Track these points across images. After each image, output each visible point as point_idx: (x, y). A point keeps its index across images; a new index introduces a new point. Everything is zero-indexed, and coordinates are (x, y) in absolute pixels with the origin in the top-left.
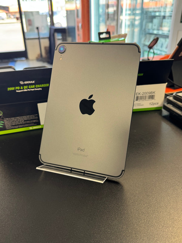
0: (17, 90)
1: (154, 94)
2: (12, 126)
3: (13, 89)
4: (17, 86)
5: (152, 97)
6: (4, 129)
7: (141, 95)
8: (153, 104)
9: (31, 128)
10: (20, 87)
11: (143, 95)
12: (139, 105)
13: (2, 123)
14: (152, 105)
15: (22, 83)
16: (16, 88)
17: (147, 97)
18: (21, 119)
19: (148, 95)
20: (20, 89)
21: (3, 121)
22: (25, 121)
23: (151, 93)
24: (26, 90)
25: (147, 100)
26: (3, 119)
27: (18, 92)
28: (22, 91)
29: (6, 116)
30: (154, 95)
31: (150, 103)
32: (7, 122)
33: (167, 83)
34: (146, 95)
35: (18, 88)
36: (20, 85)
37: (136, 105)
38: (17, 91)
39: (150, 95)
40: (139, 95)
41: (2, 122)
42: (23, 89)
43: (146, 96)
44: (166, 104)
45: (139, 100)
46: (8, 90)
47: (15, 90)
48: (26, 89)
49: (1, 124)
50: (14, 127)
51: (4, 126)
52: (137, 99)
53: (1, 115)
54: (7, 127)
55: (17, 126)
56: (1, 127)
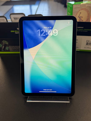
3: (13, 31)
12: (89, 48)
15: (18, 29)
16: (15, 31)
20: (17, 32)
26: (8, 46)
27: (16, 34)
29: (10, 45)
32: (10, 48)
35: (16, 31)
37: (86, 48)
46: (11, 32)
47: (15, 32)
50: (14, 50)
51: (9, 49)
52: (87, 44)
53: (7, 44)
54: (10, 50)
55: (15, 51)
56: (7, 50)
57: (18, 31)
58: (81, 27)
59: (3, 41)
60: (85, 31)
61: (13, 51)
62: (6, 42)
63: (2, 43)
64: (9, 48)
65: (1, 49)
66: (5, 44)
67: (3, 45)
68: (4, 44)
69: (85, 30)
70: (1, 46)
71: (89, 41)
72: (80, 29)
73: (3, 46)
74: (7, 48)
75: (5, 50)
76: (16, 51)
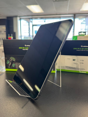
3: (21, 48)
15: (26, 45)
16: (23, 48)
20: (24, 49)
28: (25, 50)
32: (17, 65)
35: (24, 48)
38: (23, 49)
41: (14, 64)
46: (19, 48)
48: (27, 49)
53: (14, 60)
54: (16, 67)
56: (14, 67)
57: (25, 48)
58: (86, 46)
59: (11, 57)
62: (13, 58)
64: (15, 65)
65: (8, 66)
67: (10, 62)
68: (11, 61)
70: (9, 62)
72: (85, 49)
75: (11, 67)
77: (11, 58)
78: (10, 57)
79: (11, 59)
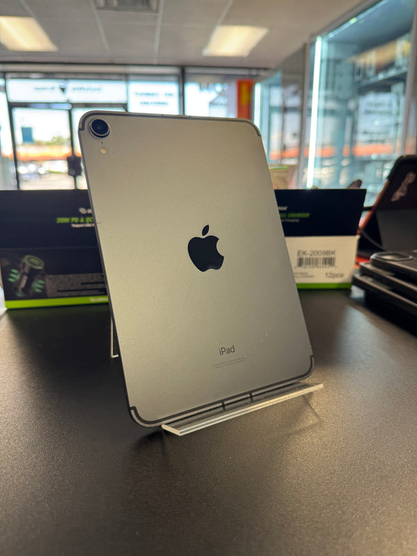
0: (74, 223)
1: (333, 256)
2: (59, 291)
3: (65, 220)
4: (75, 216)
5: (330, 262)
6: (43, 295)
7: (308, 256)
8: (334, 276)
9: (93, 300)
10: (80, 219)
11: (311, 255)
12: (305, 275)
13: (41, 284)
14: (330, 277)
15: (83, 211)
17: (321, 261)
18: (77, 279)
19: (322, 257)
20: (79, 223)
21: (43, 280)
22: (83, 284)
23: (327, 253)
24: (89, 225)
25: (319, 265)
26: (43, 275)
27: (75, 228)
28: (82, 225)
29: (50, 270)
30: (334, 258)
31: (327, 274)
32: (50, 282)
33: (358, 237)
34: (317, 256)
35: (75, 219)
36: (80, 215)
37: (299, 275)
38: (74, 226)
39: (326, 256)
40: (304, 257)
41: (41, 282)
42: (85, 223)
43: (317, 259)
44: (358, 276)
45: (304, 265)
46: (58, 222)
47: (70, 223)
48: (90, 223)
49: (40, 286)
50: (62, 293)
51: (44, 290)
52: (300, 263)
53: (40, 268)
54: (49, 292)
55: (67, 294)
56: (38, 291)
57: (82, 220)
59: (27, 257)
60: (293, 221)
61: (60, 294)
62: (35, 260)
63: (21, 265)
64: (44, 285)
65: (16, 289)
66: (32, 270)
67: (24, 274)
68: (26, 270)
69: (293, 215)
70: (17, 277)
71: (304, 253)
73: (25, 278)
74: (37, 286)
75: (29, 294)
76: (70, 296)
77: (25, 260)
78: (22, 255)
79: (24, 264)
